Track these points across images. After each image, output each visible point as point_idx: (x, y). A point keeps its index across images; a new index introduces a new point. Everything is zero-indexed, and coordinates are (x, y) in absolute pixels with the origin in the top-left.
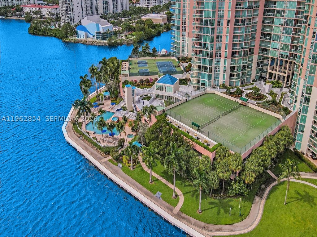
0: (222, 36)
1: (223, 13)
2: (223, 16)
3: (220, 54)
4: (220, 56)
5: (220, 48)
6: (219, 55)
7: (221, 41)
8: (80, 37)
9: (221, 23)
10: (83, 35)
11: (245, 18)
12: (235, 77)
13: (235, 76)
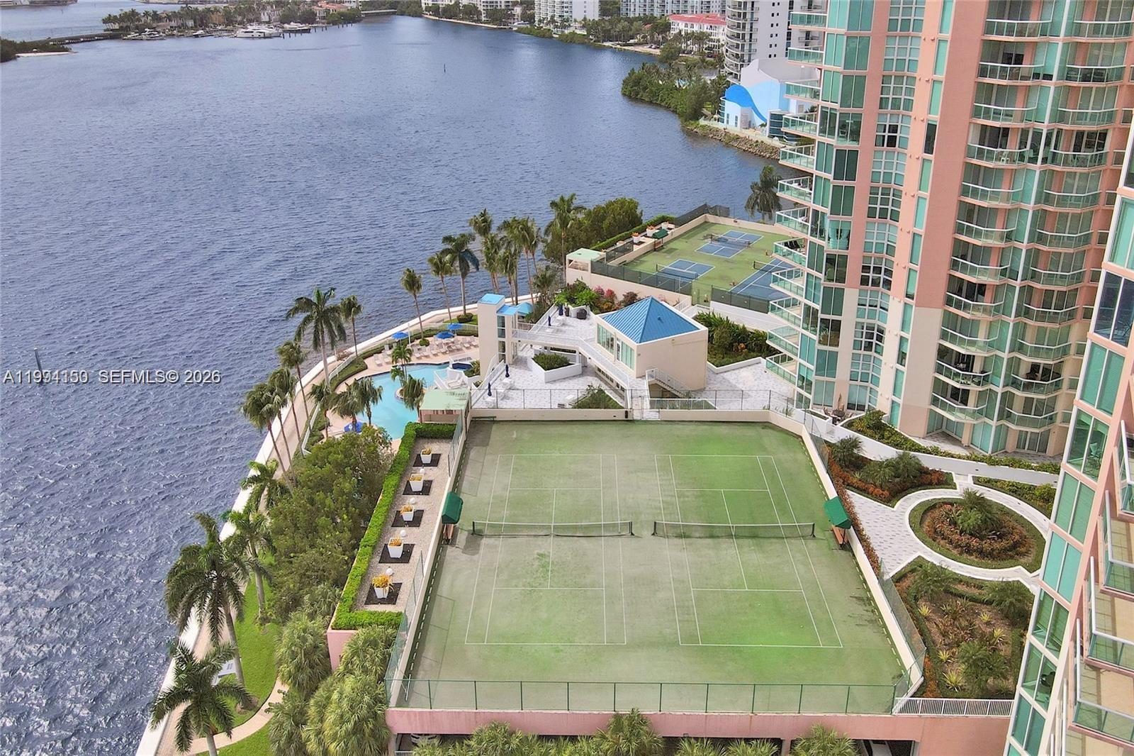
0: (898, 194)
1: (911, 91)
2: (909, 105)
3: (889, 272)
4: (888, 284)
5: (891, 250)
6: (882, 276)
7: (895, 216)
8: (728, 122)
9: (898, 135)
10: (736, 117)
11: (1038, 126)
12: (971, 406)
13: (972, 399)
